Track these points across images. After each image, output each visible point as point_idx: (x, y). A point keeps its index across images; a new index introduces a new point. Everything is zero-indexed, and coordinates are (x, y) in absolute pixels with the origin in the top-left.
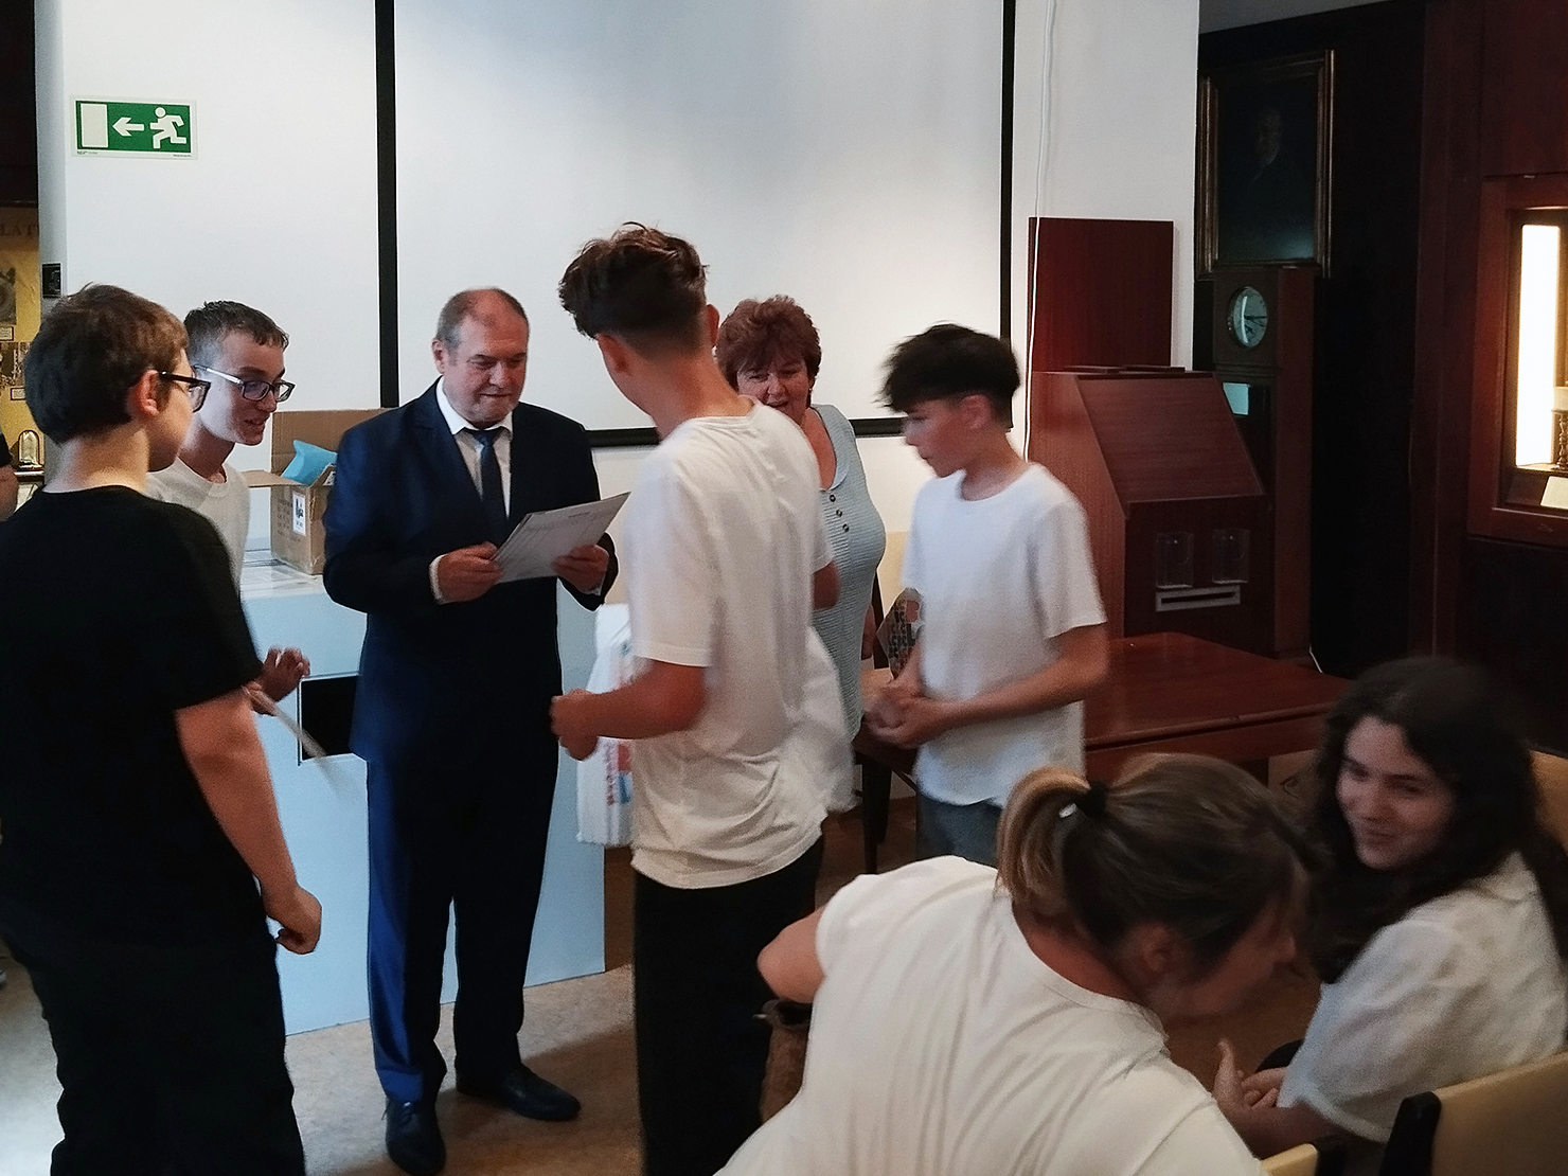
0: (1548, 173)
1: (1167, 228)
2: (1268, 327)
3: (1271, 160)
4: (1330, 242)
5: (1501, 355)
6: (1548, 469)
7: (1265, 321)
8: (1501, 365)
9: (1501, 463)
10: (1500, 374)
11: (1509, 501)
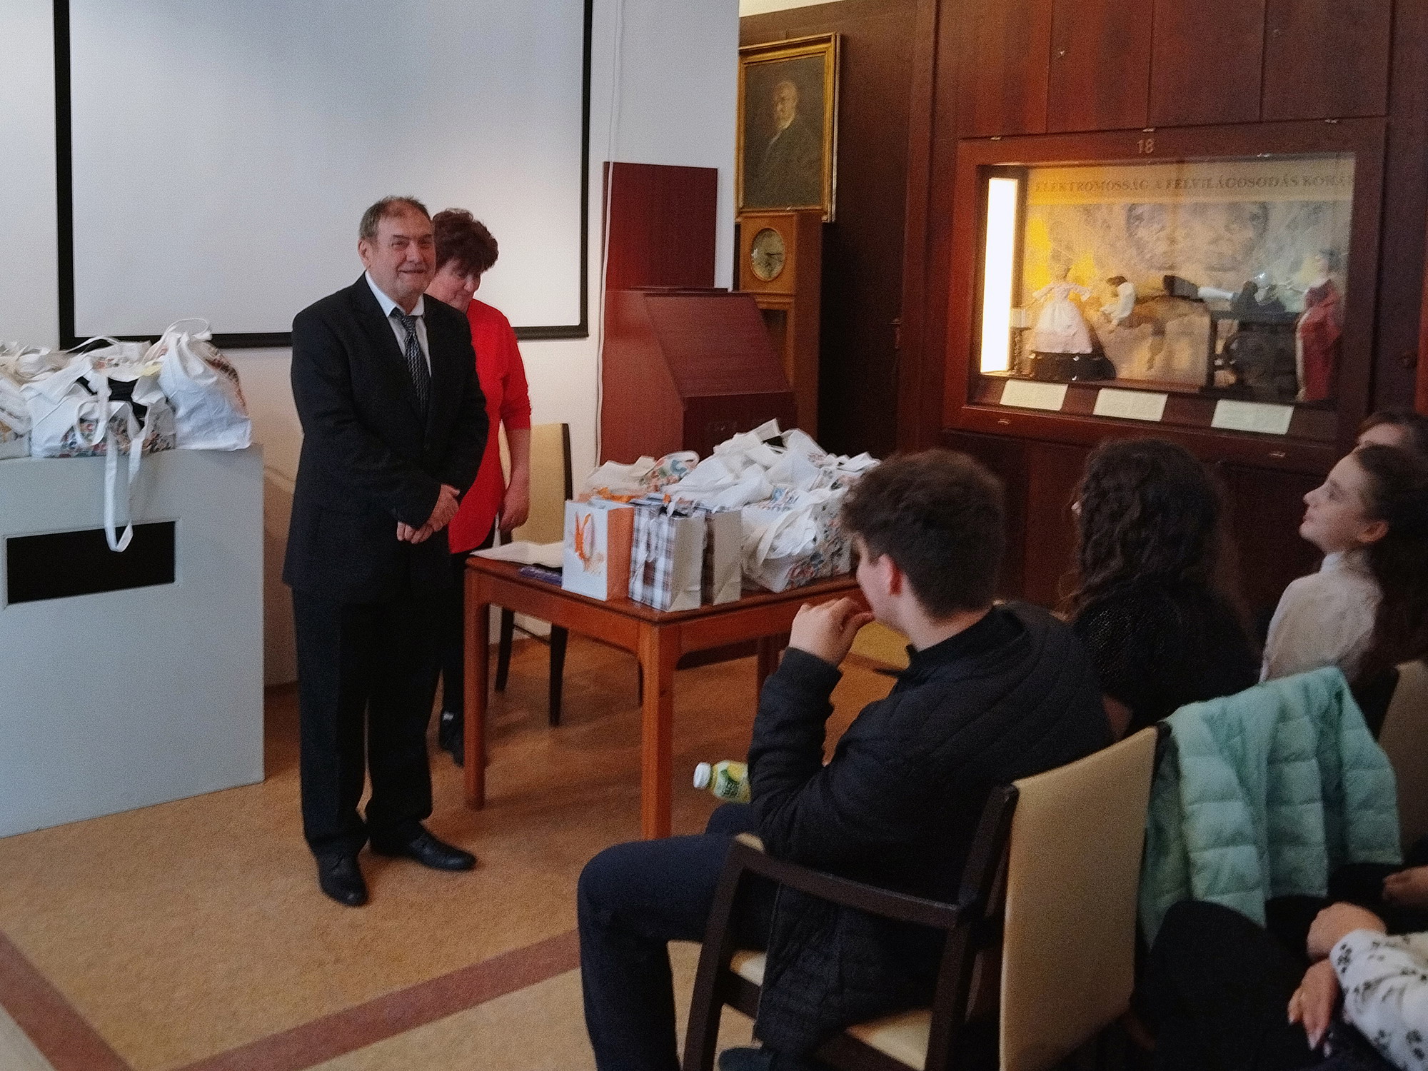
0: (1011, 136)
1: (713, 173)
2: (786, 261)
3: (787, 124)
4: (834, 193)
5: (971, 282)
6: (1006, 374)
7: (783, 257)
8: (971, 291)
9: (969, 370)
10: (970, 298)
11: (976, 402)
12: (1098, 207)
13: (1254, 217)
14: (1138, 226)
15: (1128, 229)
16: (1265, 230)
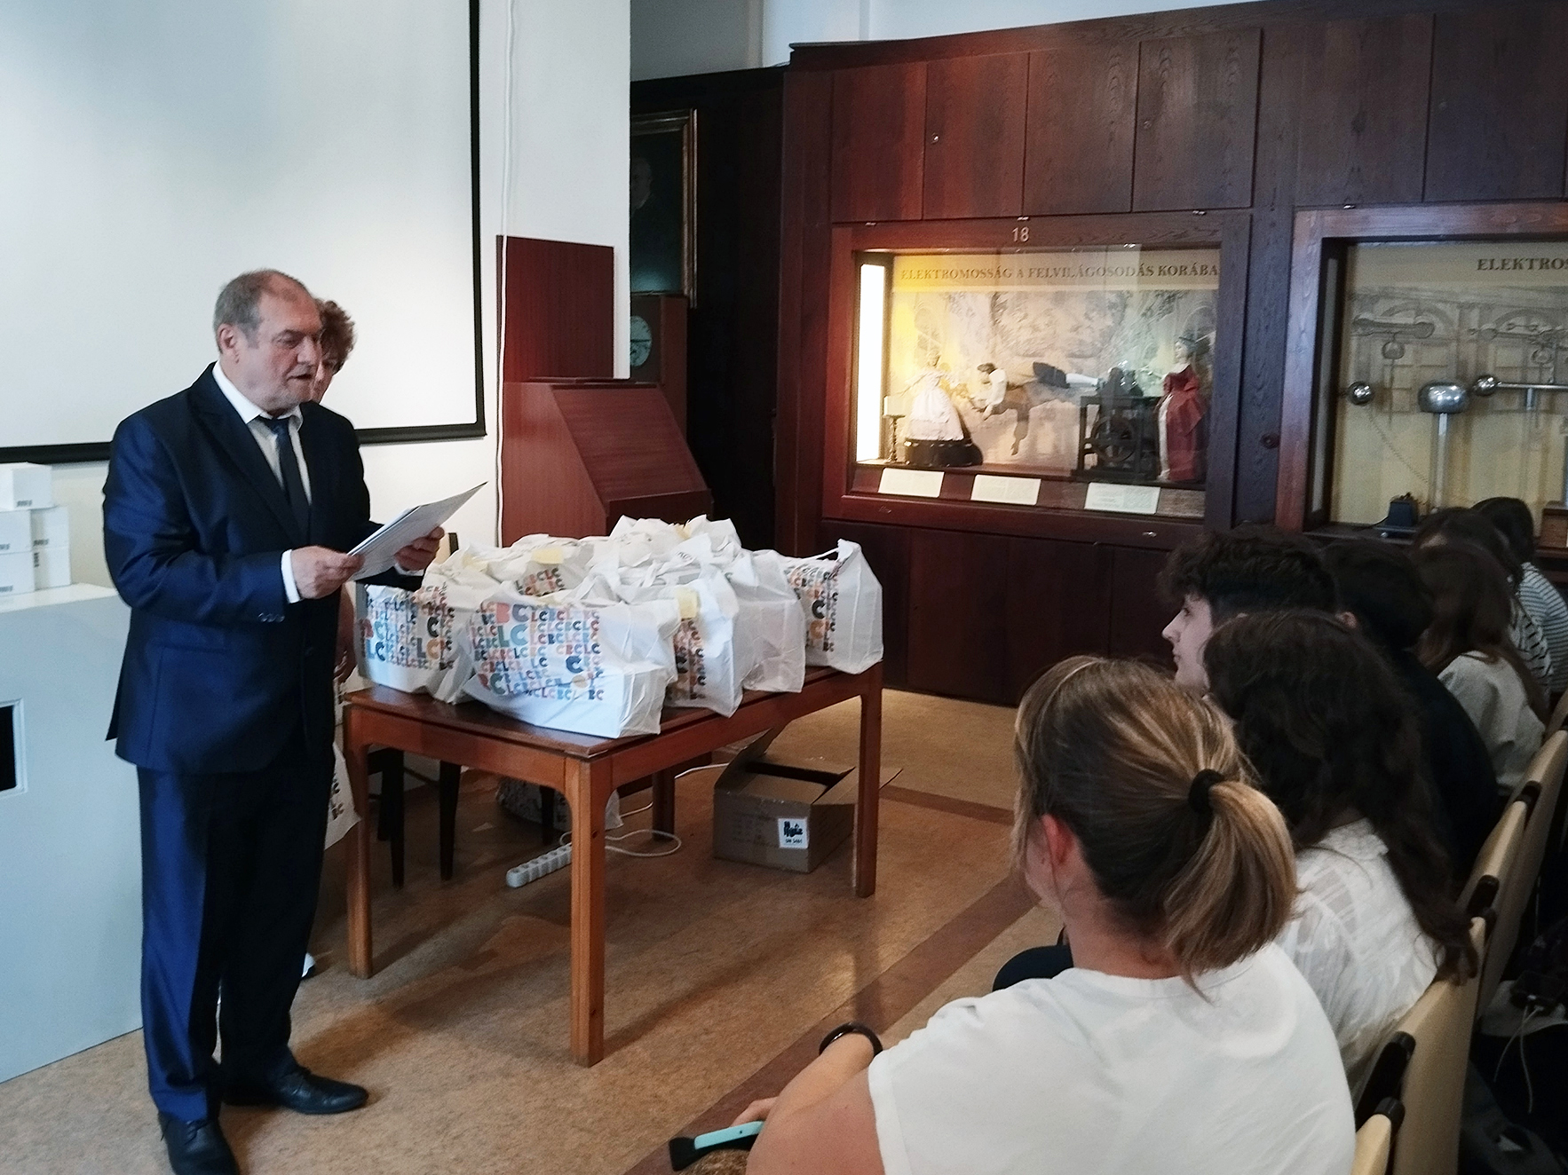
0: (886, 221)
1: (609, 251)
2: (652, 348)
3: (642, 204)
4: (695, 277)
5: (848, 371)
6: (882, 462)
7: (649, 344)
8: (848, 378)
9: (848, 461)
10: (847, 386)
11: (853, 489)
12: (963, 295)
13: (1112, 306)
14: (1002, 314)
15: (993, 317)
16: (1122, 317)
